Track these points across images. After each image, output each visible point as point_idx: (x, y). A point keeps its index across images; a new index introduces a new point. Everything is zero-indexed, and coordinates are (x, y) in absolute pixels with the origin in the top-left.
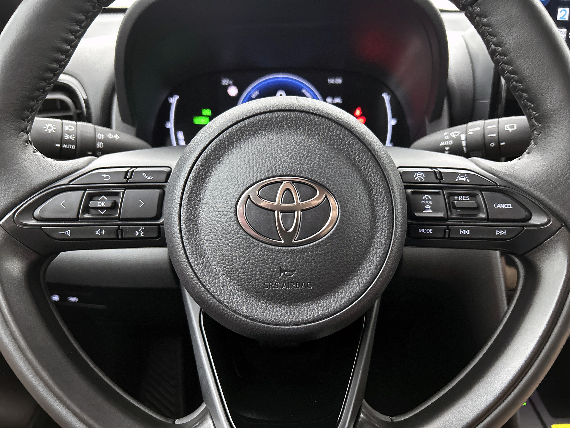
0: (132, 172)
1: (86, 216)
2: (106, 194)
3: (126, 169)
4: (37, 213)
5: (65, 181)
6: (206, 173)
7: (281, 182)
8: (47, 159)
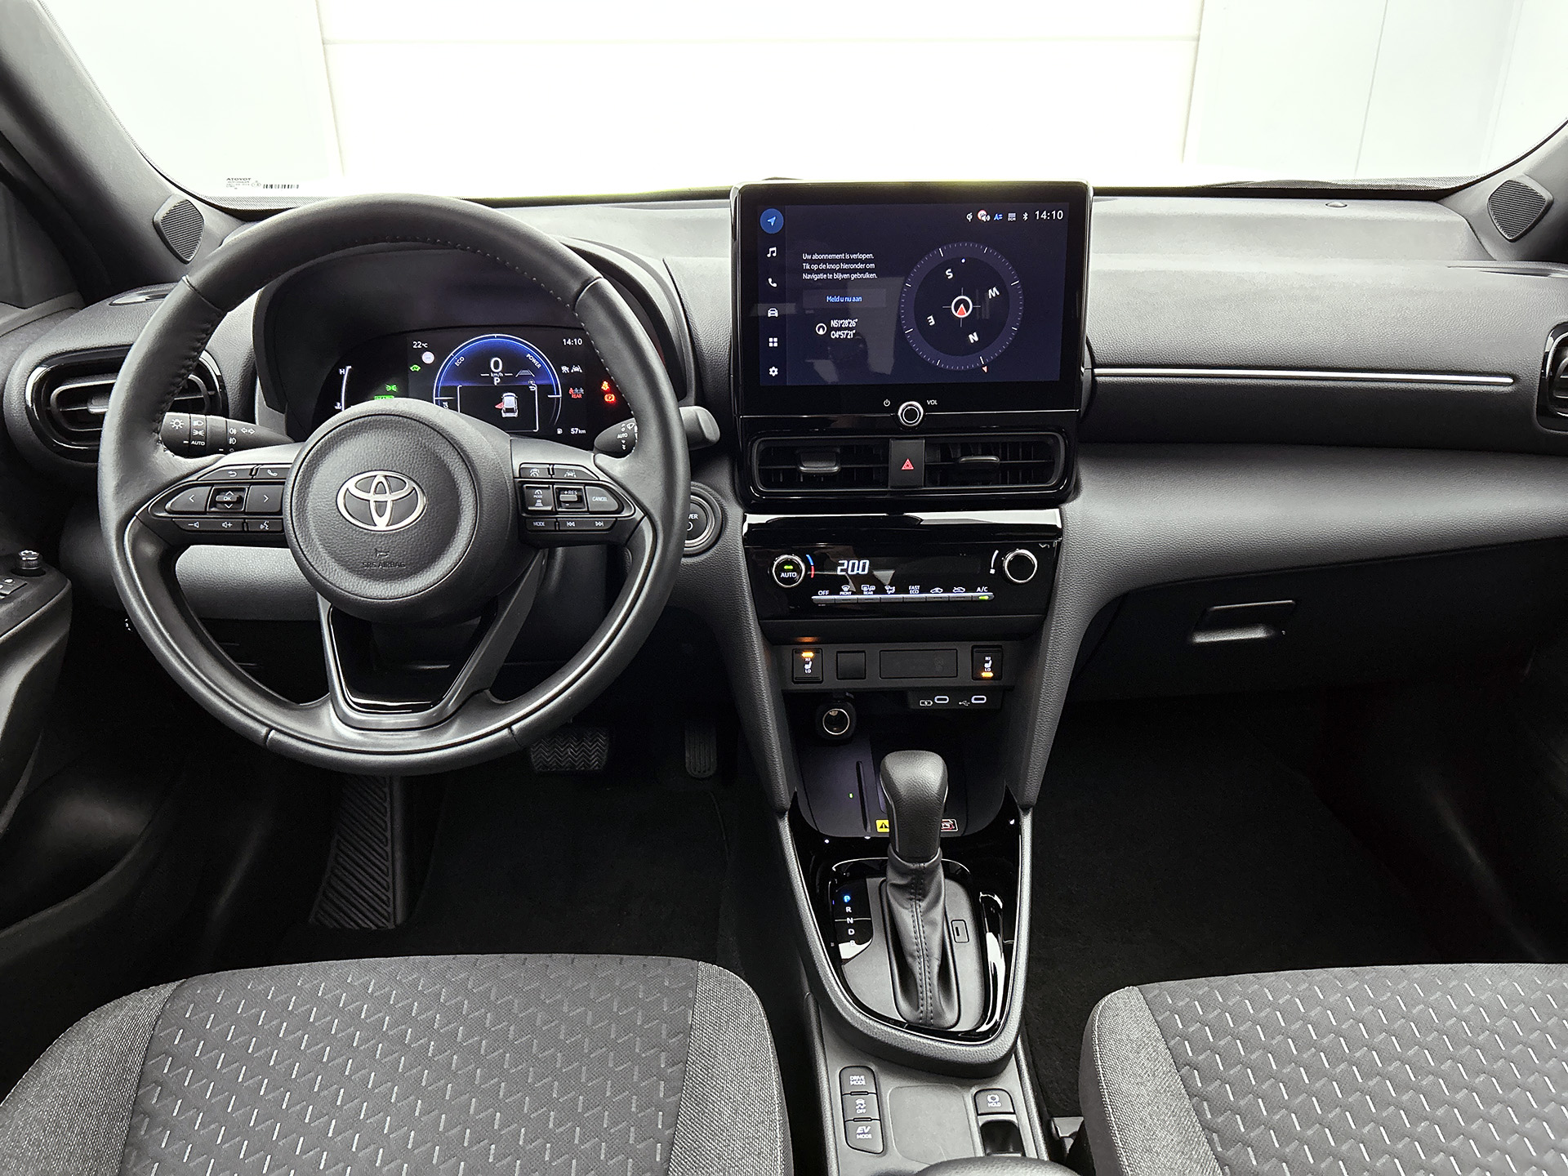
0: (257, 469)
1: (213, 509)
2: (233, 490)
3: (251, 467)
4: (168, 505)
5: (194, 477)
6: (314, 468)
7: (375, 476)
8: (176, 457)
